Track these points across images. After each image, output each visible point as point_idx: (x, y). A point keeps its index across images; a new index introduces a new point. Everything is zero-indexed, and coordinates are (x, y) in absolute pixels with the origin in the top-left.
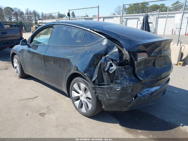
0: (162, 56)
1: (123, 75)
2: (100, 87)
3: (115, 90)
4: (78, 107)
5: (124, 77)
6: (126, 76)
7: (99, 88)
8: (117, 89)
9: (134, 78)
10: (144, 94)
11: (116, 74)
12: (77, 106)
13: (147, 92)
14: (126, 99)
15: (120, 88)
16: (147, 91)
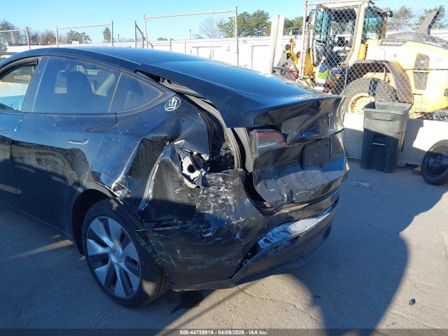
0: (321, 139)
1: (219, 196)
2: (158, 232)
3: (199, 236)
4: (103, 283)
5: (223, 199)
6: (229, 197)
7: (156, 234)
8: (206, 233)
9: (248, 200)
10: (275, 240)
11: (201, 193)
12: (103, 280)
13: (284, 235)
14: (229, 260)
15: (212, 231)
16: (283, 231)
